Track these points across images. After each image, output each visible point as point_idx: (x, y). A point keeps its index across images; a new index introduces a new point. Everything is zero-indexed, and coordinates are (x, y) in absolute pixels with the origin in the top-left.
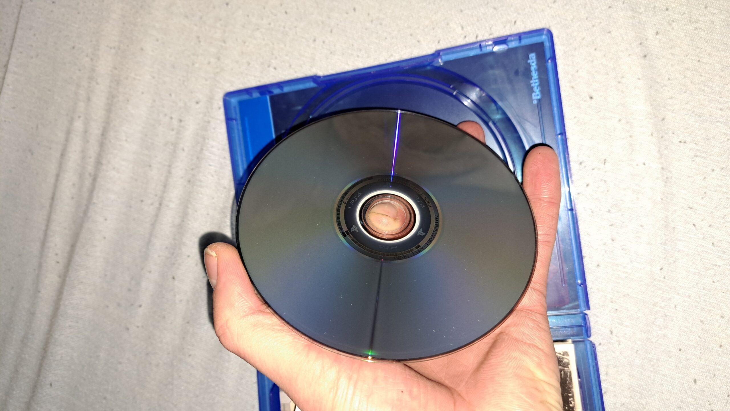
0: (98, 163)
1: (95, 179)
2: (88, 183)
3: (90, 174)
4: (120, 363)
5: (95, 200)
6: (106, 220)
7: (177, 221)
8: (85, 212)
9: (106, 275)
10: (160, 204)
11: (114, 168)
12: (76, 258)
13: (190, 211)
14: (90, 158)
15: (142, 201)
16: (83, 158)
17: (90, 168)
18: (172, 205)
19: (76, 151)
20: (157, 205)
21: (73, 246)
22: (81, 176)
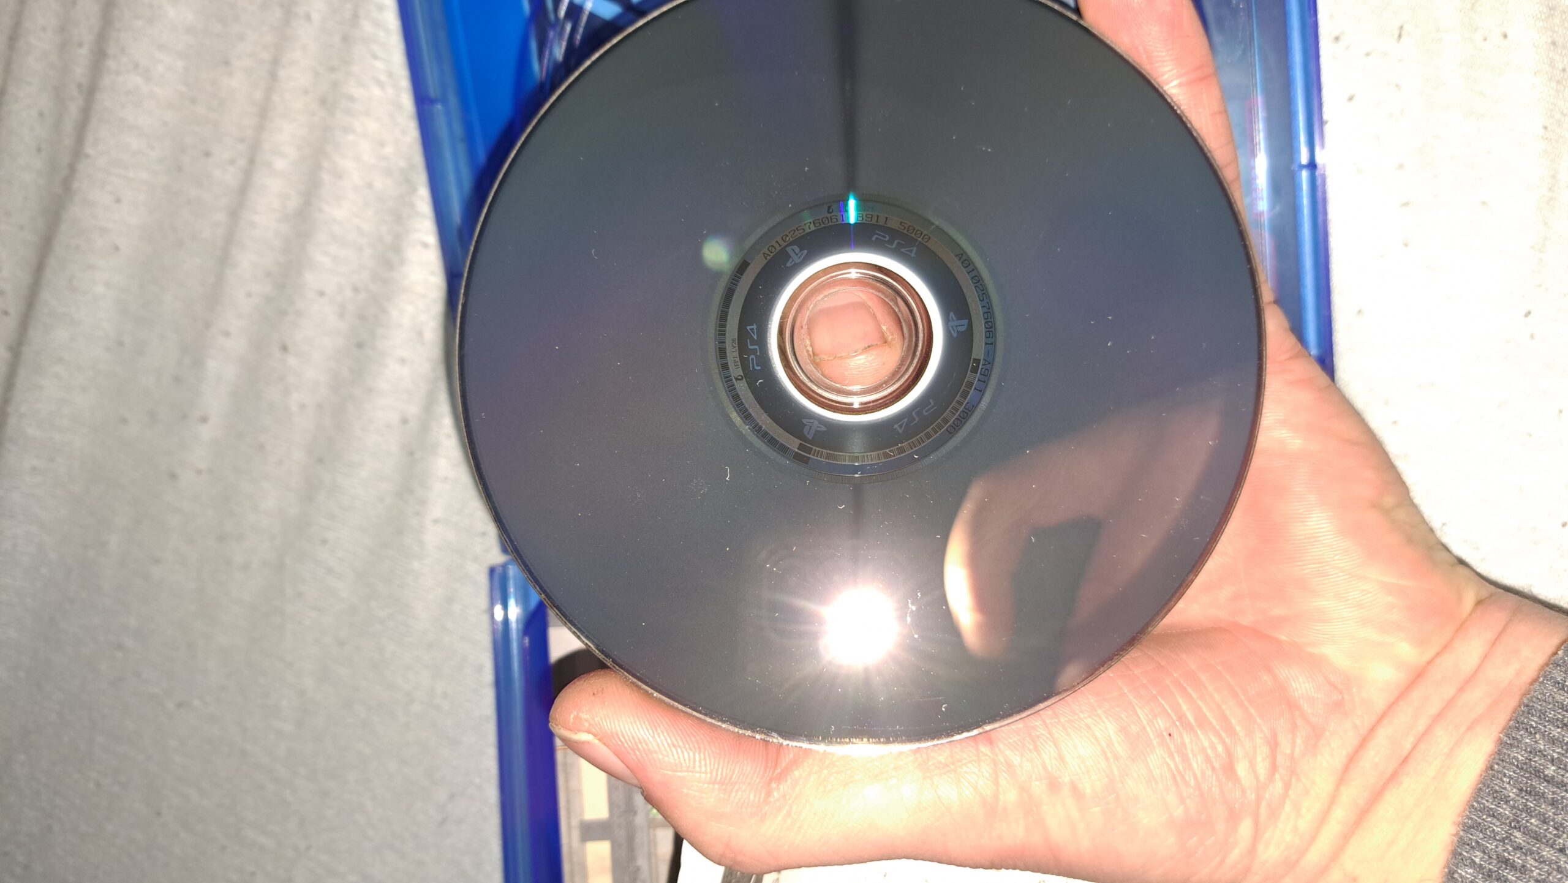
0: (100, 56)
1: (90, 91)
2: (74, 109)
3: (80, 86)
4: (157, 561)
5: (89, 150)
6: (118, 201)
7: (294, 203)
8: (67, 184)
9: (121, 344)
10: (252, 161)
11: (136, 66)
12: (45, 295)
13: (325, 177)
14: (80, 45)
15: (207, 154)
16: (64, 47)
17: (80, 71)
18: (280, 164)
19: (44, 29)
20: (242, 162)
21: (39, 269)
22: (59, 94)
